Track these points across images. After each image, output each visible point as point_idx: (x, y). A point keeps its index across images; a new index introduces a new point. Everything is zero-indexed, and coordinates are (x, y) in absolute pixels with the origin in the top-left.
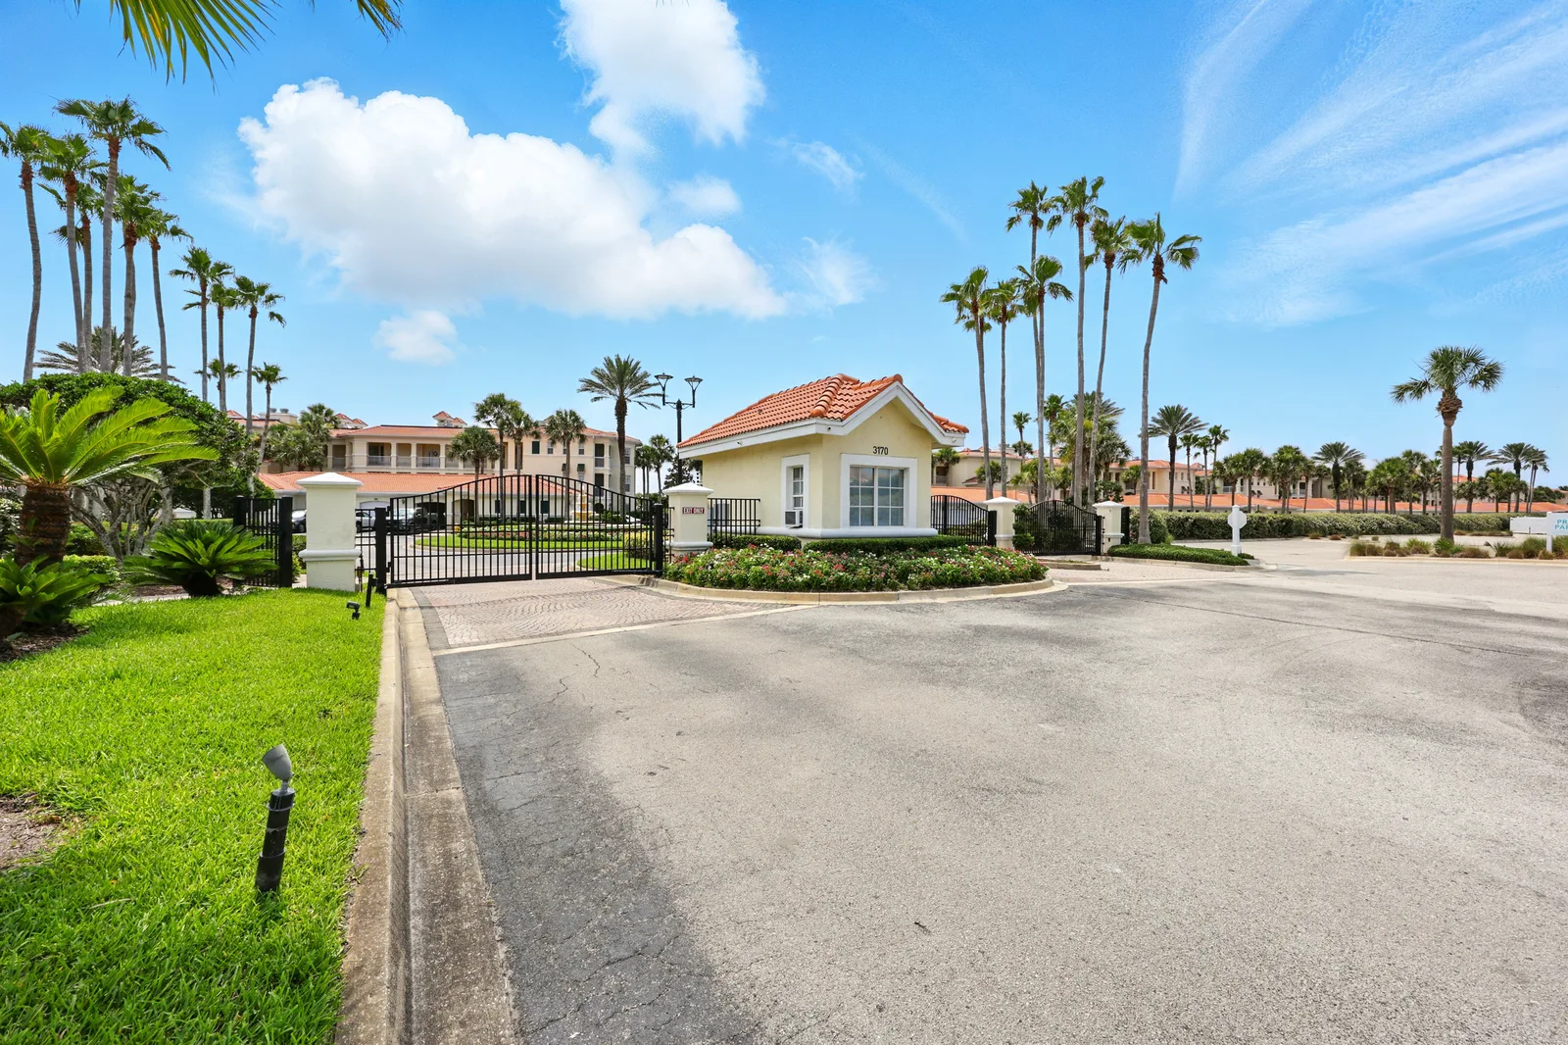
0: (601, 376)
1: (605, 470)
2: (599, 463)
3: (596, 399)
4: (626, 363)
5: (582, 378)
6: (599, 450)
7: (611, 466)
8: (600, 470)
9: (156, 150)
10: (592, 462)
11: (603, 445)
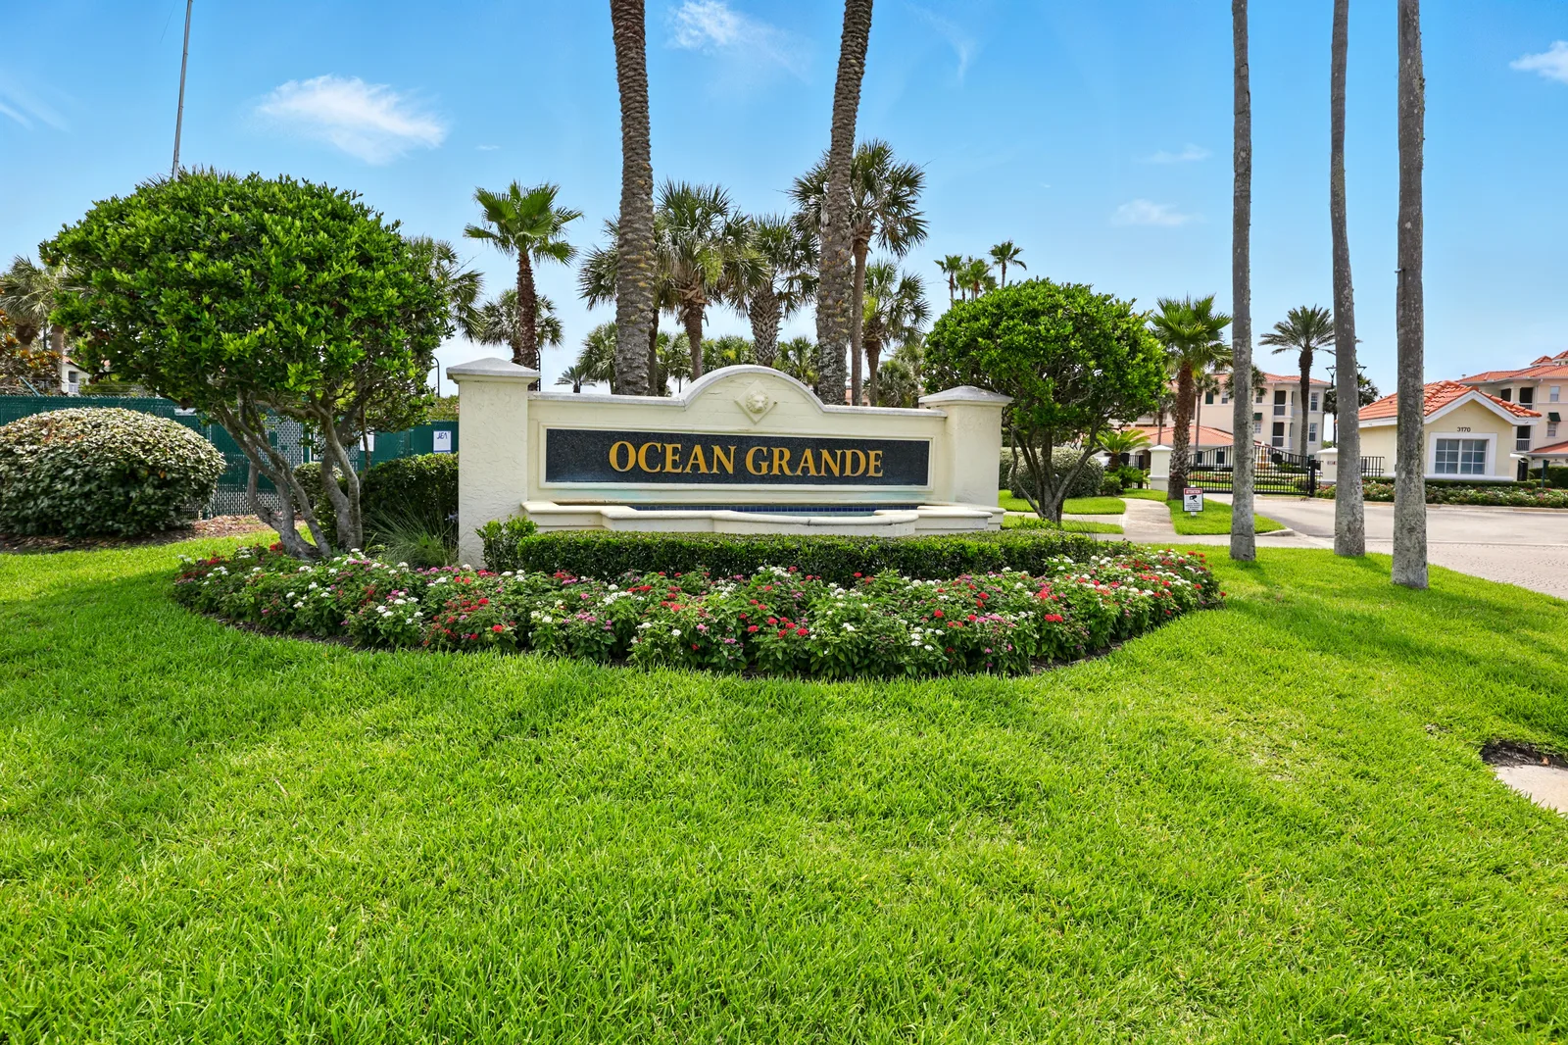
0: (1284, 330)
1: (1286, 419)
2: (1279, 411)
3: (1279, 350)
4: (1313, 312)
5: (1264, 333)
6: (1280, 397)
7: (1294, 414)
8: (1279, 419)
9: (1021, 263)
10: (1272, 410)
11: (1284, 392)
